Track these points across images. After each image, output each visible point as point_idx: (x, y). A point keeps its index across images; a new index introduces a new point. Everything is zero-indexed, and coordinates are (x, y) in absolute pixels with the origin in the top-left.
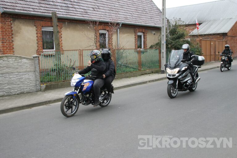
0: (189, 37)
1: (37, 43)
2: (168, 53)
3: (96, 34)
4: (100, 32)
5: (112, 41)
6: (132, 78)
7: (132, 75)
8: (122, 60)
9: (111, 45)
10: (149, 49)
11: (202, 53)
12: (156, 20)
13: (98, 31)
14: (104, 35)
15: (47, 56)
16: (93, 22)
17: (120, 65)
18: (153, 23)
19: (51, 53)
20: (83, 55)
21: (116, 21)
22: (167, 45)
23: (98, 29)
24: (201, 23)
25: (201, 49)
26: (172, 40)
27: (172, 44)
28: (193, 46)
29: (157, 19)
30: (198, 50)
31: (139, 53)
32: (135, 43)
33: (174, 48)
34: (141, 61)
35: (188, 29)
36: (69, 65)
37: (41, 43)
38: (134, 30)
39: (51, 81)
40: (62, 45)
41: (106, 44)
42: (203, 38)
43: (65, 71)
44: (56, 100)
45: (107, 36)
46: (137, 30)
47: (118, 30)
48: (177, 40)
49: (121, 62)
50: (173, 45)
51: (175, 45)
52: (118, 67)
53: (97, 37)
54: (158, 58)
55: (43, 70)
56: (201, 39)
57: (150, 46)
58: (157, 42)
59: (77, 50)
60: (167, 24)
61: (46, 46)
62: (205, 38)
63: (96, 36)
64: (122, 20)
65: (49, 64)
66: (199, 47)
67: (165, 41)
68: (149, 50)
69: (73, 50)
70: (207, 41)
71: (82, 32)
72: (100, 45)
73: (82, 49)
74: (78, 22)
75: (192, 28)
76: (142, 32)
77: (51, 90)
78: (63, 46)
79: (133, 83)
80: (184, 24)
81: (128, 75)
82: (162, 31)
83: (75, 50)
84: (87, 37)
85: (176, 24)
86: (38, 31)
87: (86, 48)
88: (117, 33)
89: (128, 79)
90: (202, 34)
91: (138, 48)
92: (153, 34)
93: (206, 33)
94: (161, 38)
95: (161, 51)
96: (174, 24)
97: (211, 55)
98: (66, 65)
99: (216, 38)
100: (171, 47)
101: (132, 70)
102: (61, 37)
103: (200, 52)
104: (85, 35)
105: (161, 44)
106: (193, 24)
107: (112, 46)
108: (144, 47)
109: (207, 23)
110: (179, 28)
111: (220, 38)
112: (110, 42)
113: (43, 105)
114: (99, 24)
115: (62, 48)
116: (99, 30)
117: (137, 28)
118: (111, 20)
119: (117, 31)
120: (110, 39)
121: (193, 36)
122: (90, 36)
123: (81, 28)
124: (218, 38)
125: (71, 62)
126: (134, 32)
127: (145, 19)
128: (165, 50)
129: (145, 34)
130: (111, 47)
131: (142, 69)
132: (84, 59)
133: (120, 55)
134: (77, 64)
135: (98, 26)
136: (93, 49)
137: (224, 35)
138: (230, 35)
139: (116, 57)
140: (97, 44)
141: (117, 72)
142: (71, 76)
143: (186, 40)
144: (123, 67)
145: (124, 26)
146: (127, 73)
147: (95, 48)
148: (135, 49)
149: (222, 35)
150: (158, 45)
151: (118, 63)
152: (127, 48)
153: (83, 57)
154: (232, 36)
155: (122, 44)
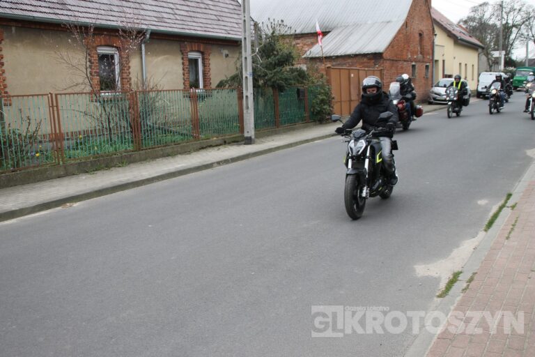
0: (304, 61)
2: (258, 99)
3: (88, 57)
4: (99, 51)
5: (129, 73)
6: (179, 156)
7: (179, 150)
8: (154, 116)
9: (128, 81)
10: (215, 90)
11: (333, 96)
12: (229, 24)
13: (95, 48)
16: (81, 27)
17: (149, 129)
18: (223, 31)
20: (60, 108)
21: (136, 26)
22: (255, 81)
23: (95, 45)
24: (329, 32)
25: (329, 89)
26: (266, 68)
27: (266, 78)
28: (313, 83)
29: (232, 20)
30: (324, 90)
31: (195, 99)
32: (182, 76)
33: (271, 86)
34: (199, 117)
35: (301, 45)
36: (26, 130)
38: (181, 47)
40: (5, 83)
41: (115, 80)
42: (334, 63)
43: (16, 147)
45: (116, 60)
46: (188, 46)
47: (143, 46)
48: (278, 69)
49: (151, 121)
50: (270, 80)
51: (273, 80)
52: (145, 134)
53: (93, 63)
54: (237, 109)
56: (329, 65)
57: (218, 82)
58: (233, 72)
59: (43, 95)
60: (254, 32)
62: (338, 63)
63: (90, 61)
64: (150, 23)
66: (325, 84)
67: (250, 70)
68: (216, 92)
69: (33, 96)
70: (342, 71)
71: (55, 52)
72: (101, 82)
73: (57, 92)
74: (43, 27)
75: (309, 41)
76: (198, 51)
78: (8, 85)
79: (182, 169)
80: (293, 32)
81: (169, 150)
82: (243, 49)
83: (38, 95)
84: (67, 63)
85: (273, 33)
87: (65, 89)
88: (141, 53)
89: (170, 160)
90: (332, 55)
91: (191, 87)
92: (224, 56)
93: (339, 53)
94: (241, 65)
95: (242, 93)
96: (269, 33)
97: (350, 101)
98: (17, 131)
99: (360, 65)
100: (265, 83)
101: (178, 138)
102: (2, 64)
104: (62, 58)
105: (242, 78)
106: (311, 33)
107: (130, 84)
108: (205, 86)
109: (340, 32)
110: (281, 42)
111: (368, 63)
112: (125, 76)
114: (97, 32)
115: (7, 90)
116: (98, 46)
117: (186, 43)
118: (125, 24)
119: (141, 49)
120: (124, 67)
121: (313, 59)
122: (75, 62)
123: (51, 41)
124: (364, 63)
125: (29, 123)
126: (181, 51)
127: (204, 21)
128: (252, 92)
129: (206, 56)
130: (127, 86)
131: (202, 136)
132: (64, 115)
133: (149, 104)
134: (46, 129)
135: (93, 36)
136: (85, 91)
137: (376, 56)
138: (388, 58)
139: (140, 109)
140: (92, 79)
141: (142, 144)
142: (33, 157)
143: (297, 68)
144: (157, 133)
145: (155, 37)
146: (166, 145)
147: (88, 89)
148: (185, 90)
149: (371, 56)
150: (236, 80)
151: (144, 122)
152: (165, 89)
153: (60, 112)
154: (393, 60)
155: (152, 80)
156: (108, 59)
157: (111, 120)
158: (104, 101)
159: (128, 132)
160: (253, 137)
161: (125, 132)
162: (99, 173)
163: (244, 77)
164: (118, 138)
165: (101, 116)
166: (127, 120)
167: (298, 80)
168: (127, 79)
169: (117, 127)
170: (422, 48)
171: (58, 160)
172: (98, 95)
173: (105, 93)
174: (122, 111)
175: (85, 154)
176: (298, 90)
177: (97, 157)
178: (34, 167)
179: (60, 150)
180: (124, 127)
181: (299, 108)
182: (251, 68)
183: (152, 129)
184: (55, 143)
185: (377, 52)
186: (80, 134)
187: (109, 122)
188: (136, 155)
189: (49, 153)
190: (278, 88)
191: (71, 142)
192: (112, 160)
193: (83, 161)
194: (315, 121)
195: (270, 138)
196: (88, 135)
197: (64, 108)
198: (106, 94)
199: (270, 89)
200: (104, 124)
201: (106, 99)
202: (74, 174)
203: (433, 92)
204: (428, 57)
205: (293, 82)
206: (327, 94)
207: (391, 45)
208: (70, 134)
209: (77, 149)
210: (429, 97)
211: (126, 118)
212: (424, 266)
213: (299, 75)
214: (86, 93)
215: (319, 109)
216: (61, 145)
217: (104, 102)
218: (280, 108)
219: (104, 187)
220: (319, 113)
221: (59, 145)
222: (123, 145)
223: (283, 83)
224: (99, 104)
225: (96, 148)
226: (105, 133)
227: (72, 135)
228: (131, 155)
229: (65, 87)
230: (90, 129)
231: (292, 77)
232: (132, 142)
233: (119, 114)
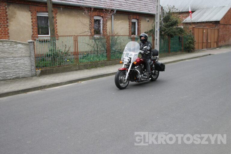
0: (182, 24)
1: (32, 28)
2: (161, 40)
3: (90, 21)
4: (95, 18)
5: (106, 28)
8: (116, 46)
9: (106, 31)
14: (98, 21)
15: (42, 41)
16: (88, 8)
17: (114, 51)
18: (147, 11)
19: (46, 39)
20: (78, 41)
21: (111, 8)
22: (160, 32)
23: (93, 15)
24: (194, 11)
26: (166, 27)
27: (165, 31)
28: (186, 34)
29: (151, 6)
30: (191, 37)
31: (133, 39)
32: (129, 29)
33: (167, 35)
35: (181, 17)
36: (64, 50)
37: (36, 28)
38: (129, 17)
39: (46, 66)
40: (57, 30)
41: (100, 31)
42: (196, 26)
43: (60, 57)
44: (50, 85)
45: (101, 22)
46: (132, 17)
47: (113, 16)
48: (171, 27)
49: (115, 48)
50: (167, 32)
51: (168, 32)
52: (112, 53)
55: (39, 55)
56: (194, 26)
58: (151, 28)
59: (71, 36)
60: (161, 11)
61: (41, 31)
62: (198, 25)
63: (91, 22)
64: (116, 6)
65: (44, 49)
66: (192, 35)
67: (158, 28)
69: (68, 36)
70: (200, 29)
71: (77, 18)
72: (94, 31)
73: (77, 35)
74: (73, 8)
75: (185, 15)
76: (136, 19)
77: (46, 75)
78: (58, 32)
80: (178, 11)
82: (156, 18)
83: (70, 36)
84: (82, 23)
85: (169, 11)
86: (33, 16)
87: (80, 34)
88: (112, 19)
90: (195, 22)
91: (132, 34)
92: (147, 21)
93: (199, 21)
94: (155, 25)
95: (154, 38)
97: (203, 43)
98: (61, 51)
99: (208, 26)
100: (164, 34)
102: (56, 23)
103: (193, 39)
104: (80, 21)
105: (155, 31)
106: (186, 12)
107: (107, 32)
108: (138, 34)
109: (200, 11)
110: (173, 16)
111: (212, 25)
112: (105, 29)
113: (38, 89)
114: (94, 10)
115: (57, 33)
116: (94, 16)
117: (131, 15)
118: (106, 7)
119: (112, 18)
120: (105, 25)
121: (187, 23)
122: (85, 22)
123: (76, 14)
124: (210, 26)
125: (66, 47)
126: (129, 19)
127: (139, 6)
128: (159, 37)
129: (139, 21)
130: (105, 33)
132: (79, 44)
133: (115, 41)
134: (72, 50)
135: (93, 12)
136: (88, 35)
137: (217, 23)
138: (222, 23)
139: (111, 43)
140: (91, 30)
141: (111, 58)
142: (66, 61)
143: (179, 27)
144: (117, 53)
145: (118, 12)
147: (89, 34)
148: (129, 35)
149: (214, 23)
150: (152, 32)
151: (112, 49)
152: (121, 35)
153: (78, 43)
154: (224, 25)
155: (116, 31)
157: (98, 47)
158: (96, 39)
161: (104, 53)
162: (93, 69)
163: (156, 30)
164: (101, 55)
165: (94, 45)
166: (105, 48)
167: (179, 33)
168: (105, 30)
169: (101, 50)
171: (76, 63)
172: (93, 37)
174: (103, 44)
175: (87, 61)
176: (179, 37)
177: (91, 63)
178: (67, 65)
179: (77, 59)
181: (179, 45)
182: (159, 27)
183: (115, 52)
184: (75, 56)
185: (217, 20)
186: (85, 52)
187: (97, 48)
188: (108, 62)
189: (72, 60)
190: (171, 36)
191: (81, 56)
192: (98, 64)
193: (86, 64)
194: (186, 51)
195: (166, 58)
196: (88, 53)
197: (80, 41)
198: (96, 36)
199: (167, 36)
200: (95, 49)
202: (82, 69)
205: (177, 33)
206: (192, 39)
207: (224, 18)
209: (84, 59)
213: (180, 30)
214: (89, 36)
215: (188, 46)
216: (78, 57)
217: (96, 40)
218: (171, 44)
220: (188, 48)
221: (77, 57)
222: (103, 58)
223: (173, 34)
224: (94, 40)
225: (91, 59)
226: (96, 53)
227: (82, 53)
228: (106, 62)
229: (80, 33)
230: (89, 51)
231: (177, 31)
232: (107, 57)
233: (102, 45)
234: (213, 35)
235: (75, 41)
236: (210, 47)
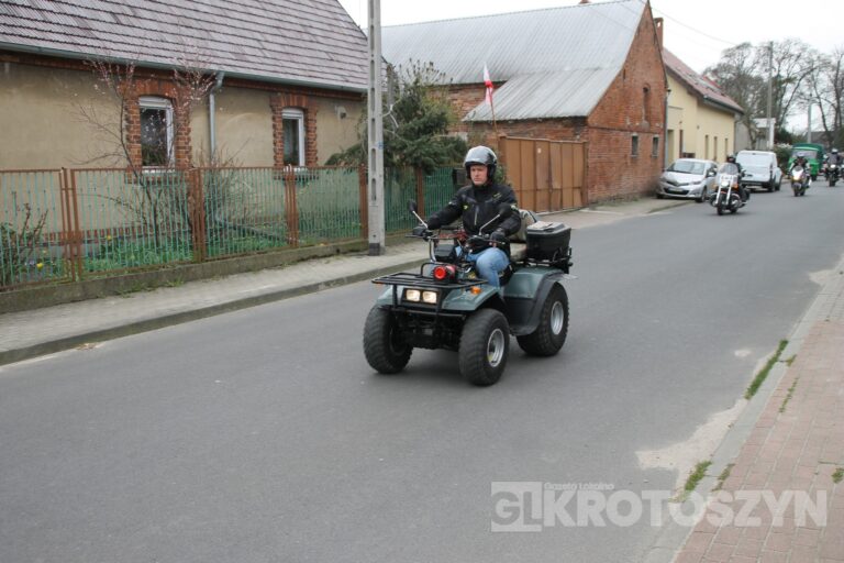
0: (465, 127)
2: (390, 183)
3: (125, 113)
4: (142, 104)
5: (189, 139)
6: (265, 271)
7: (265, 261)
8: (227, 208)
9: (187, 152)
10: (324, 168)
12: (347, 67)
13: (136, 99)
14: (156, 116)
16: (114, 66)
17: (218, 227)
18: (338, 78)
20: (78, 192)
21: (201, 66)
22: (387, 155)
23: (135, 94)
24: (503, 82)
25: (502, 171)
26: (405, 135)
27: (405, 151)
29: (353, 61)
31: (291, 181)
32: (273, 146)
33: (412, 165)
34: (298, 211)
35: (459, 101)
36: (22, 226)
38: (271, 101)
41: (165, 150)
42: (511, 131)
43: (8, 252)
45: (169, 118)
46: (282, 99)
47: (212, 97)
48: (423, 138)
49: (222, 216)
50: (410, 155)
51: (415, 155)
52: (211, 233)
53: (132, 122)
54: (358, 199)
56: (503, 134)
57: (328, 157)
58: (353, 142)
59: (51, 171)
60: (386, 79)
62: (517, 131)
63: (127, 119)
64: (224, 62)
67: (379, 139)
68: (325, 172)
70: (523, 143)
71: (73, 105)
72: (143, 152)
73: (74, 167)
74: (53, 64)
75: (472, 95)
76: (298, 108)
79: (269, 292)
80: (447, 81)
81: (249, 261)
82: (369, 106)
83: (43, 171)
84: (92, 122)
85: (417, 81)
87: (87, 163)
88: (208, 109)
89: (251, 277)
90: (508, 118)
91: (286, 164)
92: (339, 116)
93: (518, 116)
94: (366, 131)
95: (367, 175)
96: (411, 81)
97: (536, 190)
98: (8, 227)
99: (551, 134)
100: (403, 160)
101: (264, 243)
103: (502, 179)
104: (84, 114)
105: (367, 150)
106: (476, 84)
107: (190, 157)
108: (307, 163)
109: (523, 83)
110: (429, 96)
111: (563, 131)
112: (182, 143)
114: (139, 74)
116: (140, 96)
117: (279, 94)
118: (183, 62)
119: (208, 102)
120: (181, 130)
121: (478, 124)
122: (103, 120)
123: (66, 87)
124: (558, 131)
125: (29, 215)
126: (271, 107)
127: (308, 61)
128: (382, 173)
129: (310, 116)
130: (184, 159)
131: (302, 241)
132: (83, 203)
133: (220, 188)
134: (55, 224)
135: (134, 82)
136: (118, 166)
137: (578, 122)
138: (596, 124)
139: (205, 196)
140: (129, 148)
141: (207, 250)
142: (32, 268)
143: (452, 138)
144: (230, 234)
145: (232, 84)
146: (245, 253)
147: (123, 163)
148: (276, 167)
149: (570, 122)
150: (358, 154)
151: (210, 217)
152: (245, 165)
153: (78, 198)
154: (603, 129)
155: (224, 151)
156: (156, 117)
157: (158, 213)
158: (148, 182)
159: (185, 233)
160: (382, 244)
161: (180, 232)
162: (138, 296)
163: (370, 149)
164: (169, 241)
165: (142, 205)
166: (184, 214)
167: (455, 157)
168: (184, 148)
169: (168, 224)
170: (648, 110)
171: (73, 273)
172: (138, 173)
173: (150, 170)
174: (177, 198)
175: (116, 265)
176: (455, 172)
177: (133, 271)
178: (33, 284)
179: (75, 257)
180: (179, 224)
182: (381, 136)
183: (223, 228)
184: (68, 247)
185: (578, 115)
186: (108, 233)
187: (156, 216)
188: (197, 268)
189: (58, 263)
190: (424, 168)
191: (93, 245)
192: (158, 276)
193: (112, 276)
195: (409, 247)
196: (121, 236)
197: (85, 192)
198: (151, 172)
199: (412, 170)
200: (148, 220)
201: (151, 180)
202: (97, 297)
203: (664, 180)
204: (657, 125)
205: (446, 158)
207: (601, 105)
208: (92, 234)
209: (104, 257)
210: (658, 187)
211: (183, 210)
212: (651, 452)
213: (457, 148)
214: (119, 170)
216: (79, 249)
217: (148, 184)
218: (425, 199)
219: (147, 318)
221: (75, 250)
222: (177, 253)
223: (430, 160)
224: (139, 186)
225: (133, 257)
226: (149, 233)
227: (96, 235)
228: (188, 269)
229: (87, 159)
230: (124, 226)
231: (445, 152)
232: (191, 247)
233: (172, 203)
234: (567, 161)
235: (66, 189)
236: (561, 207)
